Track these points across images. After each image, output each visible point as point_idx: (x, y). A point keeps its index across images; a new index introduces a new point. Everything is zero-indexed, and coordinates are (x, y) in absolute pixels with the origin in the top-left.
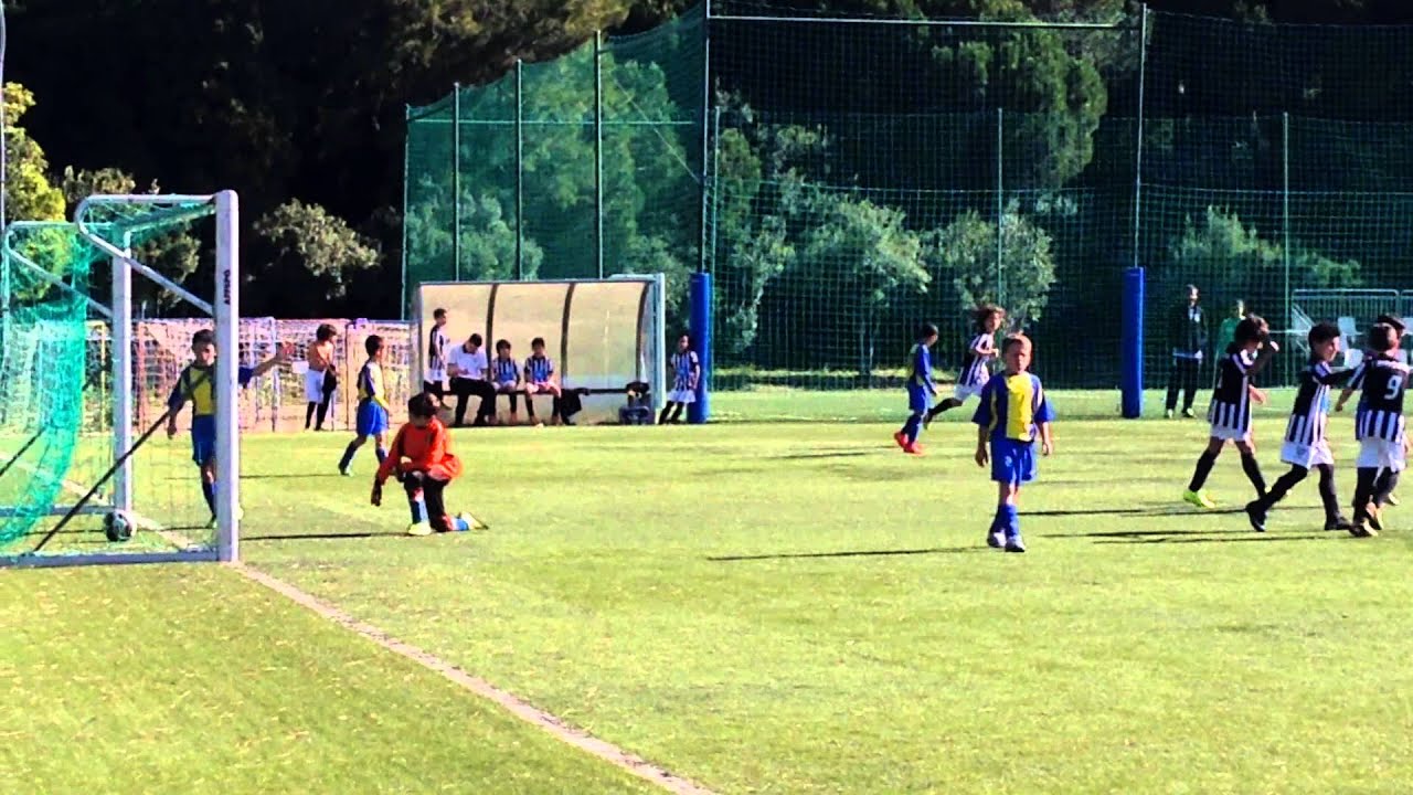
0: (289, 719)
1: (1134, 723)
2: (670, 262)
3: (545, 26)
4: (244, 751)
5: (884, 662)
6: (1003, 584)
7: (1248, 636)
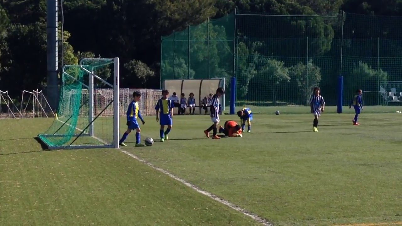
0: (131, 186)
3: (195, 17)
4: (120, 193)
5: (276, 173)
6: (306, 153)
7: (366, 167)
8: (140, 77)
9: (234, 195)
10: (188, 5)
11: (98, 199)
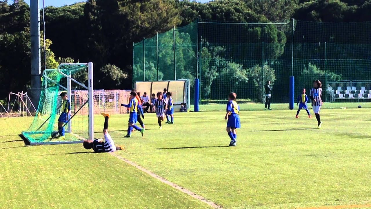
0: (102, 177)
1: (285, 176)
2: (191, 76)
3: (163, 25)
4: (92, 184)
5: (232, 163)
6: (260, 146)
7: (312, 157)
8: (114, 80)
9: (193, 184)
10: (157, 15)
11: (72, 189)
